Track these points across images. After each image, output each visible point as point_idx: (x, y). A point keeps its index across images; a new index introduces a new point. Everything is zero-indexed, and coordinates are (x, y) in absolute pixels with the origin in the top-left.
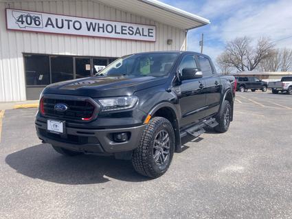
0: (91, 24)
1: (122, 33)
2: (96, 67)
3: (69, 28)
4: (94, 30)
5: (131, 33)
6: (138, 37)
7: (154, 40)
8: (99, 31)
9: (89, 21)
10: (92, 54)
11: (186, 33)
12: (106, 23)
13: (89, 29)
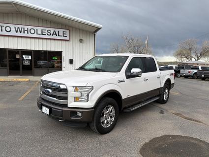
0: (18, 28)
1: (42, 34)
2: (24, 56)
3: (2, 31)
4: (21, 32)
5: (49, 34)
6: (54, 37)
7: (68, 39)
8: (24, 33)
9: (17, 26)
10: (20, 47)
11: (95, 35)
12: (30, 27)
13: (17, 32)
